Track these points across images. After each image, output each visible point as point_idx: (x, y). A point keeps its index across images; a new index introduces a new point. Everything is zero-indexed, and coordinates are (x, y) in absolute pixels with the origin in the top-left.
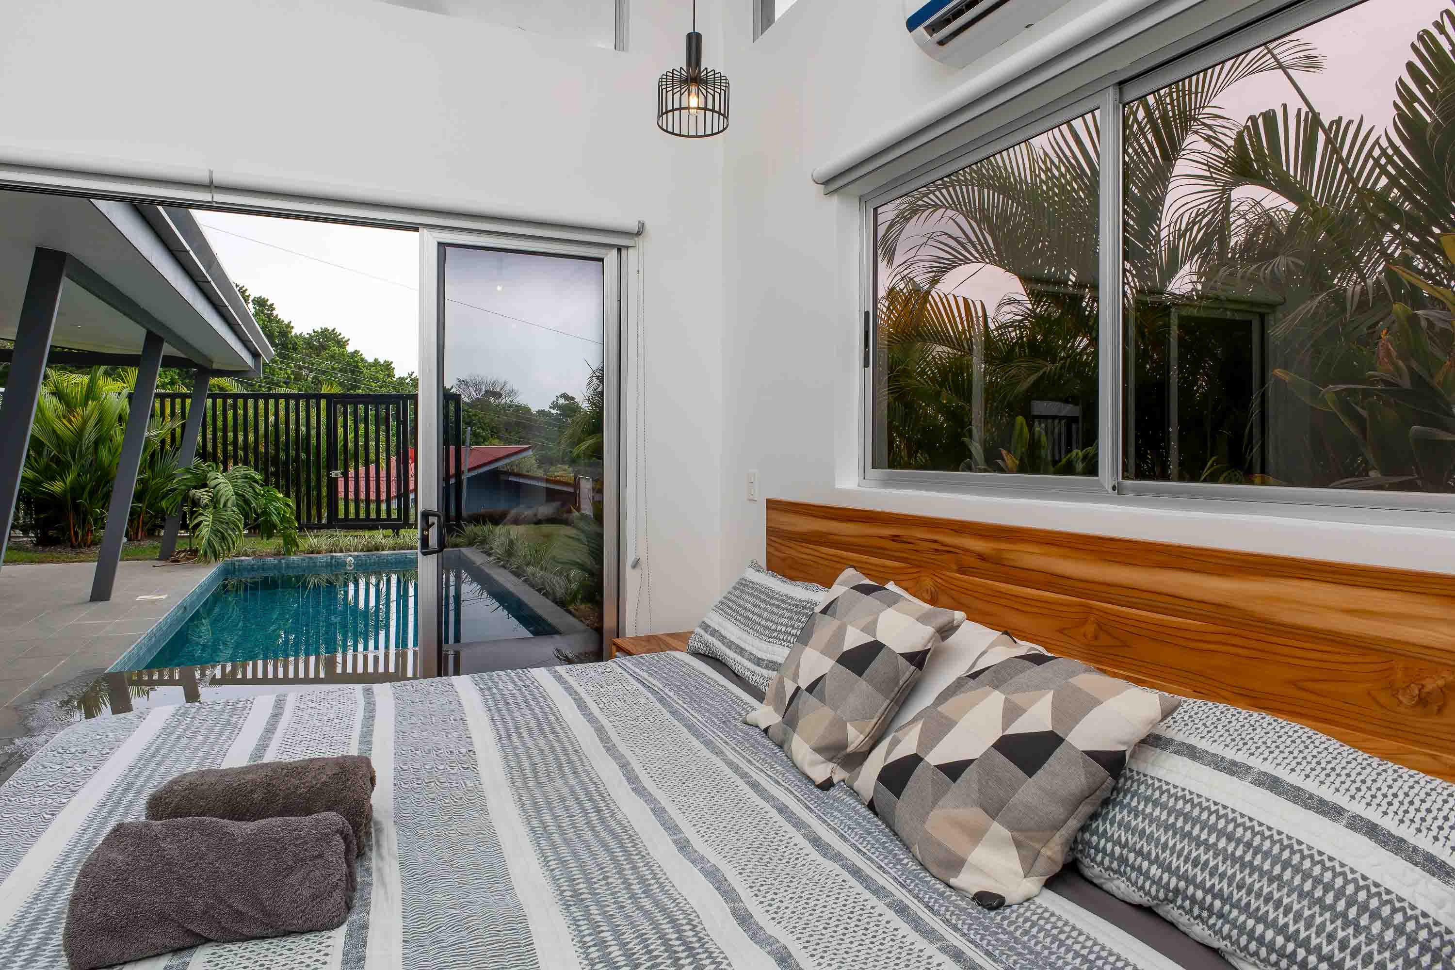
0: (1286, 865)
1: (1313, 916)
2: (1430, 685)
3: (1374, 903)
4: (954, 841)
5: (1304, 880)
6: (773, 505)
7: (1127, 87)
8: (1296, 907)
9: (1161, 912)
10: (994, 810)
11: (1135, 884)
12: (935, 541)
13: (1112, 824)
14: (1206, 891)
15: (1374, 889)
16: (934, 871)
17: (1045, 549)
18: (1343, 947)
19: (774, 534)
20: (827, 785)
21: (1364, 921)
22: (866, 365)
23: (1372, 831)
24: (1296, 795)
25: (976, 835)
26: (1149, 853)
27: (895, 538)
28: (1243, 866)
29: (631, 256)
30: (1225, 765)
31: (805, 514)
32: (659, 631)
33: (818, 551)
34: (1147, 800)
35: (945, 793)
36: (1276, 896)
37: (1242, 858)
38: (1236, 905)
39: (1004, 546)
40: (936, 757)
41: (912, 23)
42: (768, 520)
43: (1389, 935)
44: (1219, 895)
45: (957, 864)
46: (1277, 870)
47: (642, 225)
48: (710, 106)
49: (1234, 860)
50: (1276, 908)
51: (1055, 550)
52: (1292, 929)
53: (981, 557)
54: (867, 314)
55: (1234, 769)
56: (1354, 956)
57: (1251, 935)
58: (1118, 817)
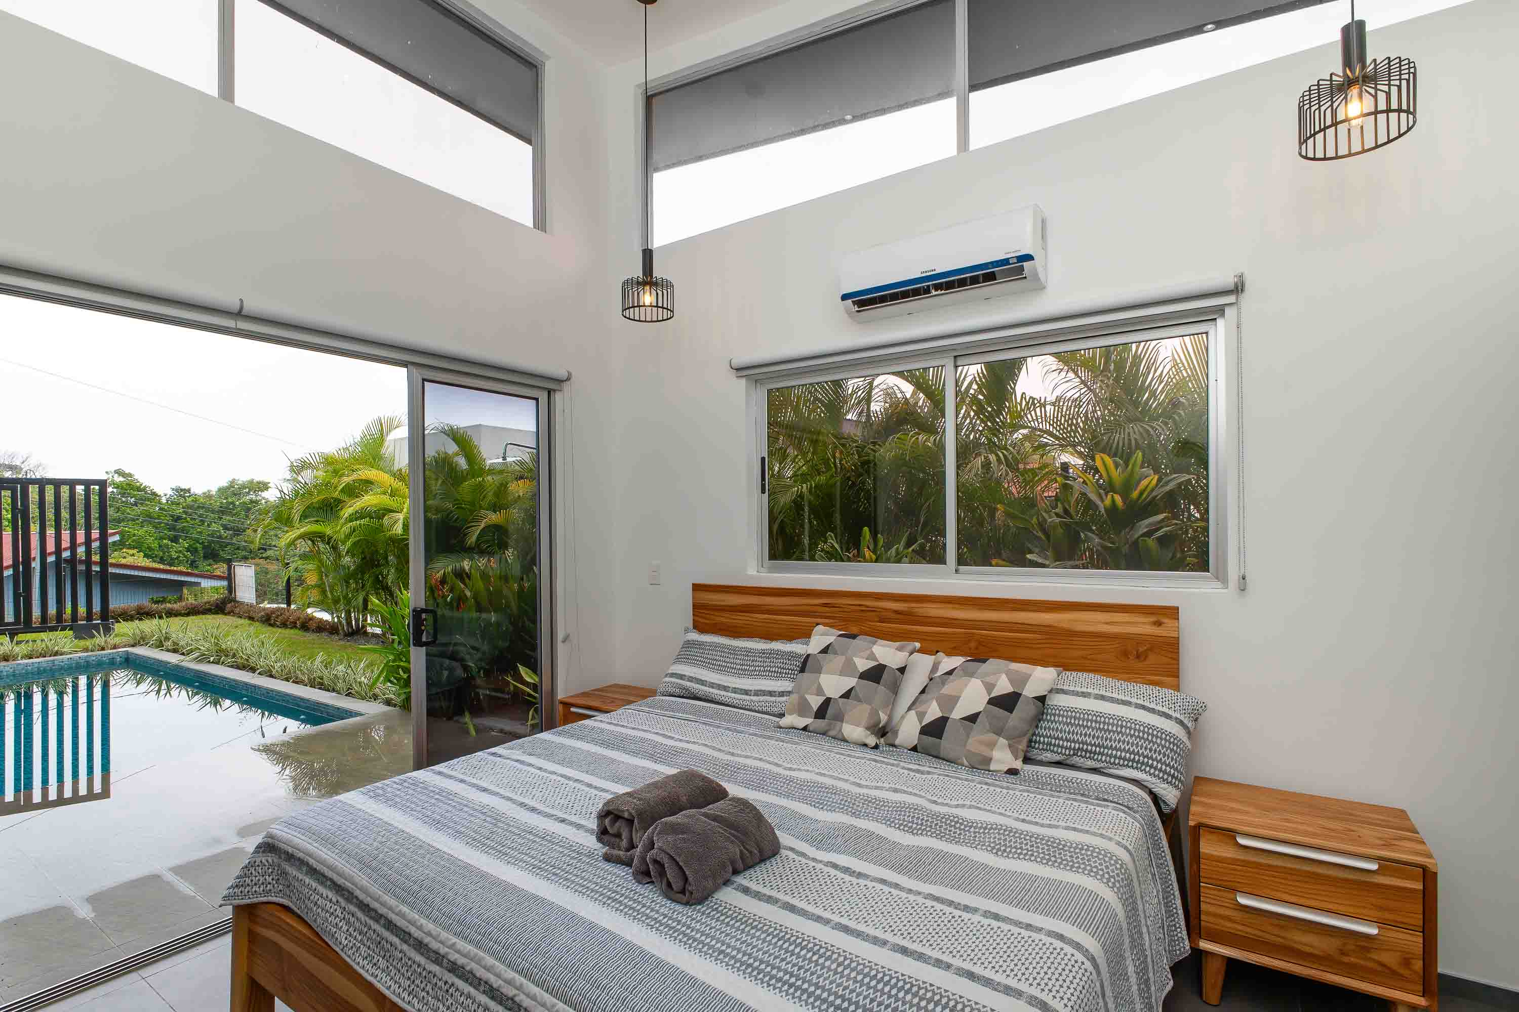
0: (1122, 727)
1: (1138, 743)
2: (1141, 650)
3: (1155, 733)
4: (984, 750)
5: (1130, 731)
6: (697, 588)
7: (958, 358)
8: (1131, 741)
9: (1068, 762)
10: (999, 732)
11: (1057, 752)
12: (860, 605)
13: (1041, 729)
14: (1092, 746)
15: (1153, 727)
16: (979, 767)
17: (942, 605)
18: (1151, 750)
19: (697, 608)
20: (876, 747)
21: (1154, 740)
22: (763, 491)
23: (1143, 707)
24: (1112, 700)
25: (992, 745)
26: (1062, 737)
27: (825, 605)
28: (1105, 731)
29: (558, 397)
30: (1080, 694)
31: (734, 593)
32: (587, 690)
33: (752, 617)
34: (1055, 715)
35: (971, 729)
36: (1122, 739)
37: (1103, 728)
38: (1106, 747)
39: (913, 605)
40: (957, 714)
41: (845, 297)
42: (693, 598)
43: (1163, 742)
44: (1099, 745)
45: (988, 760)
46: (1119, 729)
47: (570, 374)
48: (660, 305)
49: (1101, 730)
50: (1123, 744)
51: (951, 606)
52: (1131, 750)
53: (897, 612)
54: (763, 459)
55: (1084, 695)
56: (1155, 753)
57: (1115, 757)
58: (1043, 725)
